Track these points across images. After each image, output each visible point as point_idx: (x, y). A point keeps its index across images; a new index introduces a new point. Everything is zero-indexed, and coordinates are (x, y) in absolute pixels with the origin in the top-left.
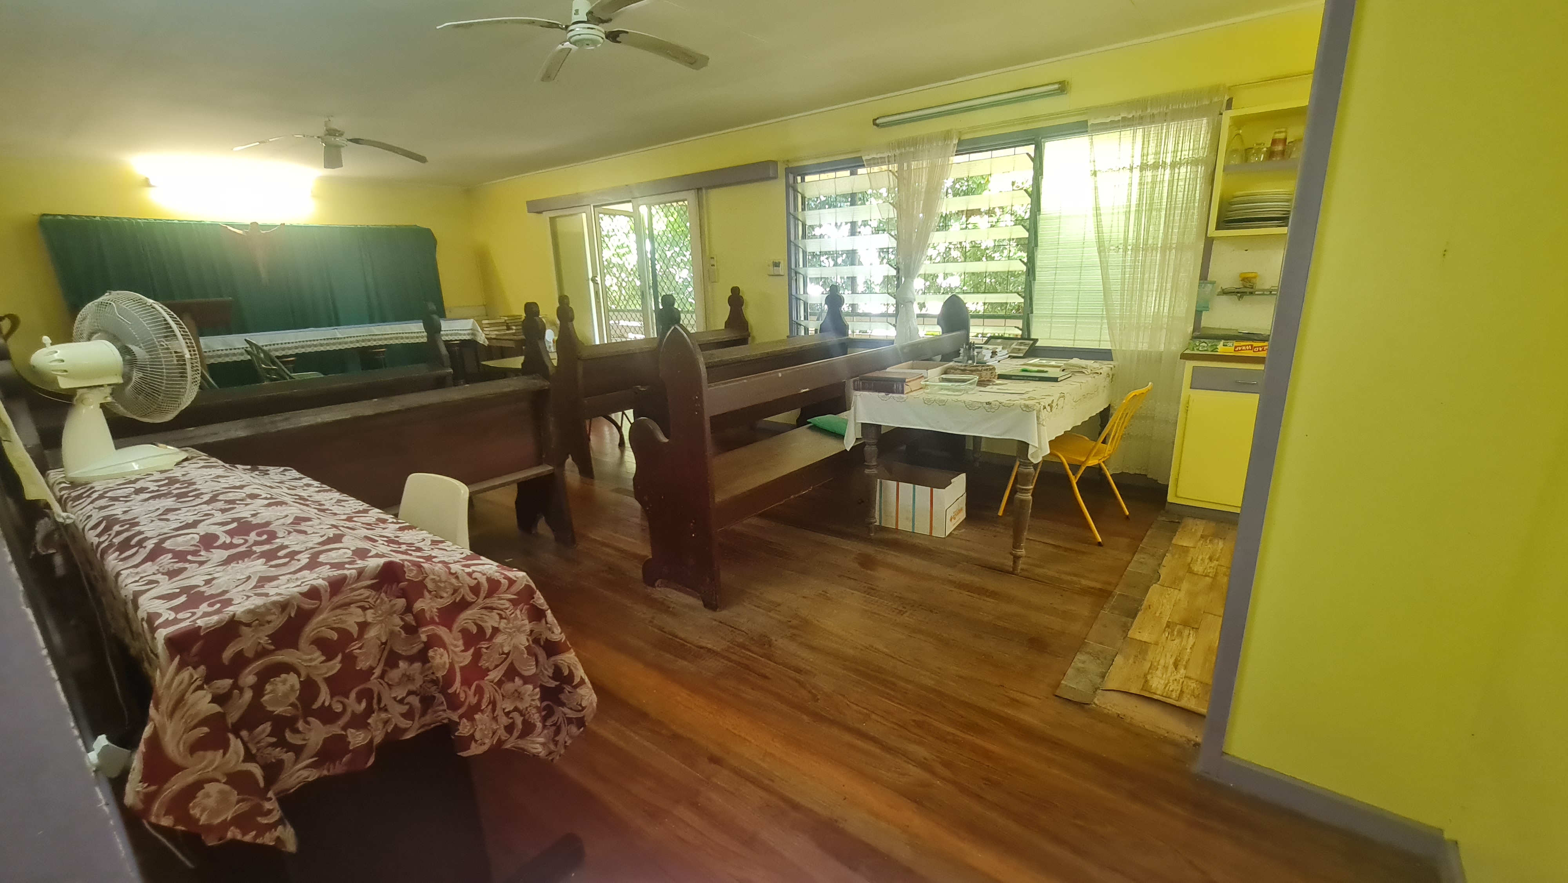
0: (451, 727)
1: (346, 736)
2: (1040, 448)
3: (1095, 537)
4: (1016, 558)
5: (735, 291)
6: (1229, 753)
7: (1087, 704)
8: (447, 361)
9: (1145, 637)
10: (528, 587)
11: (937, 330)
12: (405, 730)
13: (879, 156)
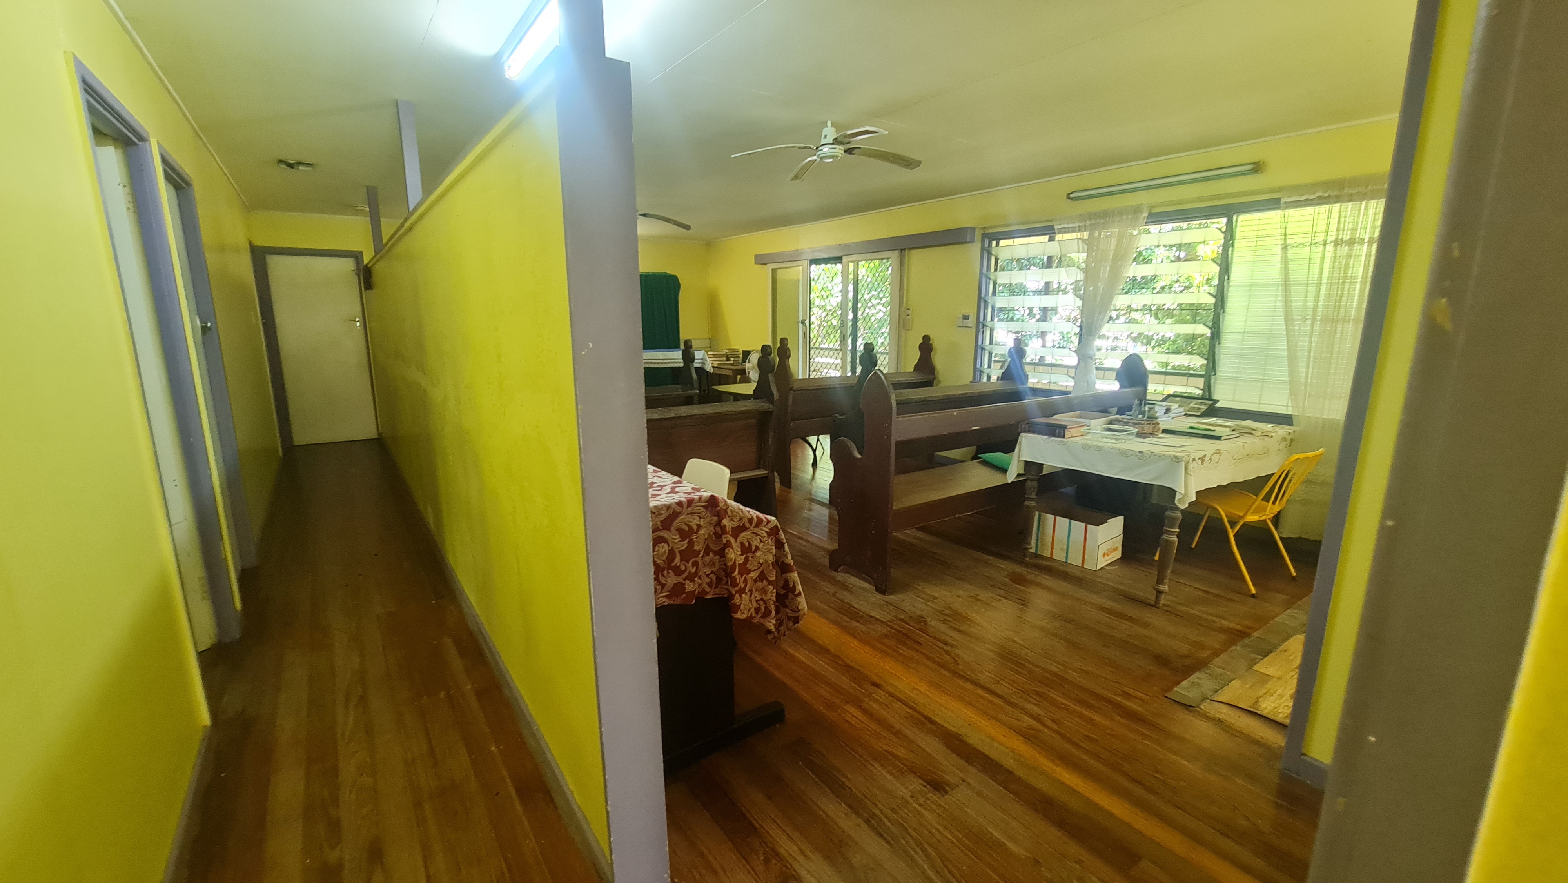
0: (731, 596)
1: (685, 584)
2: (1185, 495)
3: (1250, 590)
4: (1159, 592)
5: (926, 339)
6: (1309, 754)
7: (1192, 706)
8: (696, 385)
9: (1270, 671)
10: (776, 526)
11: (1114, 386)
12: (707, 593)
13: (1070, 226)
